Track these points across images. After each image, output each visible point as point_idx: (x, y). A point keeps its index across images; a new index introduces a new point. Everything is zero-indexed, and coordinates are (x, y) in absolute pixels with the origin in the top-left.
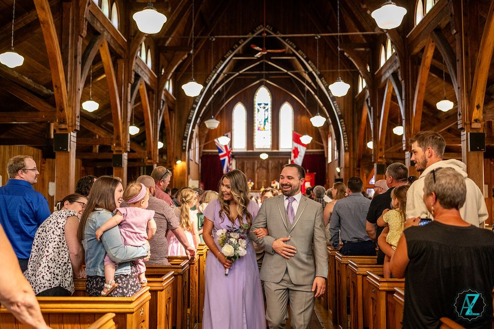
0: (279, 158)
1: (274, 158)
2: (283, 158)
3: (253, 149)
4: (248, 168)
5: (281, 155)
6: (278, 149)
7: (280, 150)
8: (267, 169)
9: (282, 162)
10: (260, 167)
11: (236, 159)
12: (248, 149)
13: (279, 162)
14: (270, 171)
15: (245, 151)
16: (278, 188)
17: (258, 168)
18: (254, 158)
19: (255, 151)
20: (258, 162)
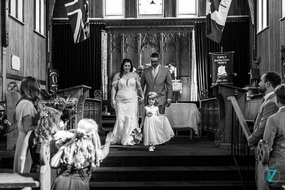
0: (176, 29)
1: (168, 29)
2: (182, 29)
3: (135, 16)
4: (127, 45)
5: (179, 24)
6: (174, 15)
7: (179, 17)
8: (159, 46)
9: (181, 35)
10: (146, 43)
11: (107, 30)
12: (127, 15)
13: (176, 35)
14: (162, 48)
15: (122, 18)
16: (176, 76)
17: (143, 45)
18: (137, 29)
19: (139, 18)
20: (143, 36)
